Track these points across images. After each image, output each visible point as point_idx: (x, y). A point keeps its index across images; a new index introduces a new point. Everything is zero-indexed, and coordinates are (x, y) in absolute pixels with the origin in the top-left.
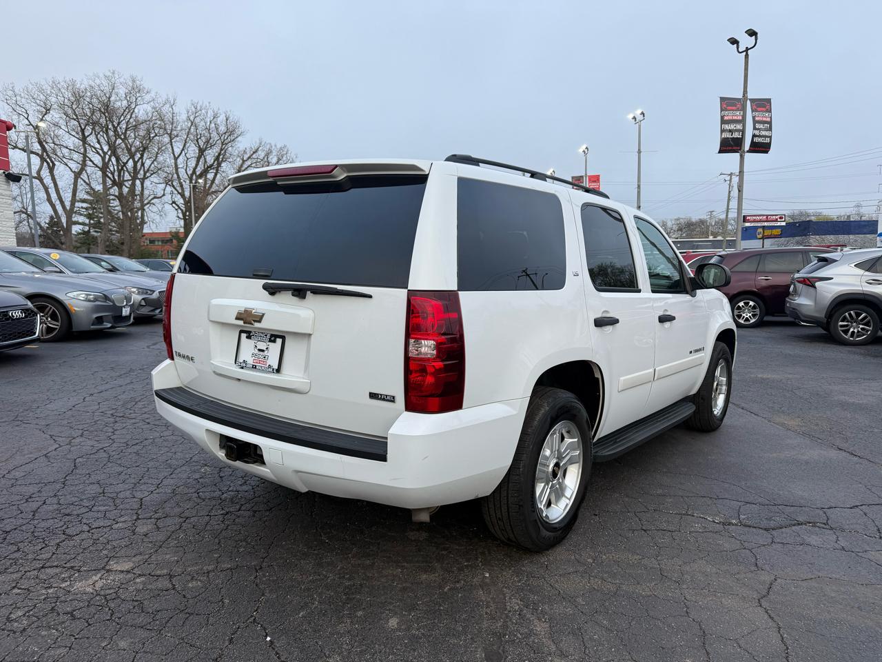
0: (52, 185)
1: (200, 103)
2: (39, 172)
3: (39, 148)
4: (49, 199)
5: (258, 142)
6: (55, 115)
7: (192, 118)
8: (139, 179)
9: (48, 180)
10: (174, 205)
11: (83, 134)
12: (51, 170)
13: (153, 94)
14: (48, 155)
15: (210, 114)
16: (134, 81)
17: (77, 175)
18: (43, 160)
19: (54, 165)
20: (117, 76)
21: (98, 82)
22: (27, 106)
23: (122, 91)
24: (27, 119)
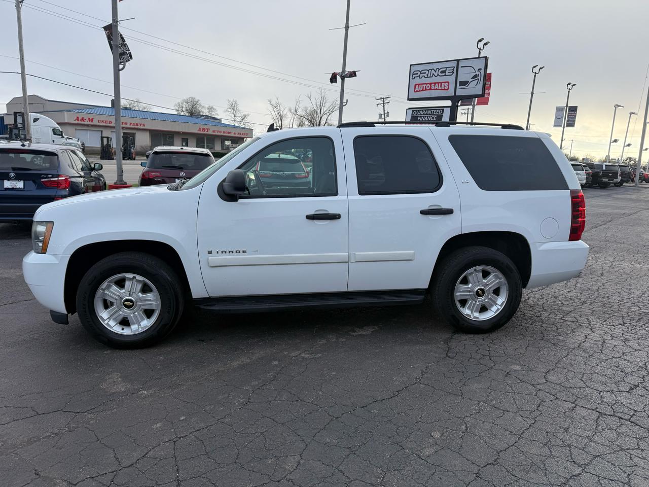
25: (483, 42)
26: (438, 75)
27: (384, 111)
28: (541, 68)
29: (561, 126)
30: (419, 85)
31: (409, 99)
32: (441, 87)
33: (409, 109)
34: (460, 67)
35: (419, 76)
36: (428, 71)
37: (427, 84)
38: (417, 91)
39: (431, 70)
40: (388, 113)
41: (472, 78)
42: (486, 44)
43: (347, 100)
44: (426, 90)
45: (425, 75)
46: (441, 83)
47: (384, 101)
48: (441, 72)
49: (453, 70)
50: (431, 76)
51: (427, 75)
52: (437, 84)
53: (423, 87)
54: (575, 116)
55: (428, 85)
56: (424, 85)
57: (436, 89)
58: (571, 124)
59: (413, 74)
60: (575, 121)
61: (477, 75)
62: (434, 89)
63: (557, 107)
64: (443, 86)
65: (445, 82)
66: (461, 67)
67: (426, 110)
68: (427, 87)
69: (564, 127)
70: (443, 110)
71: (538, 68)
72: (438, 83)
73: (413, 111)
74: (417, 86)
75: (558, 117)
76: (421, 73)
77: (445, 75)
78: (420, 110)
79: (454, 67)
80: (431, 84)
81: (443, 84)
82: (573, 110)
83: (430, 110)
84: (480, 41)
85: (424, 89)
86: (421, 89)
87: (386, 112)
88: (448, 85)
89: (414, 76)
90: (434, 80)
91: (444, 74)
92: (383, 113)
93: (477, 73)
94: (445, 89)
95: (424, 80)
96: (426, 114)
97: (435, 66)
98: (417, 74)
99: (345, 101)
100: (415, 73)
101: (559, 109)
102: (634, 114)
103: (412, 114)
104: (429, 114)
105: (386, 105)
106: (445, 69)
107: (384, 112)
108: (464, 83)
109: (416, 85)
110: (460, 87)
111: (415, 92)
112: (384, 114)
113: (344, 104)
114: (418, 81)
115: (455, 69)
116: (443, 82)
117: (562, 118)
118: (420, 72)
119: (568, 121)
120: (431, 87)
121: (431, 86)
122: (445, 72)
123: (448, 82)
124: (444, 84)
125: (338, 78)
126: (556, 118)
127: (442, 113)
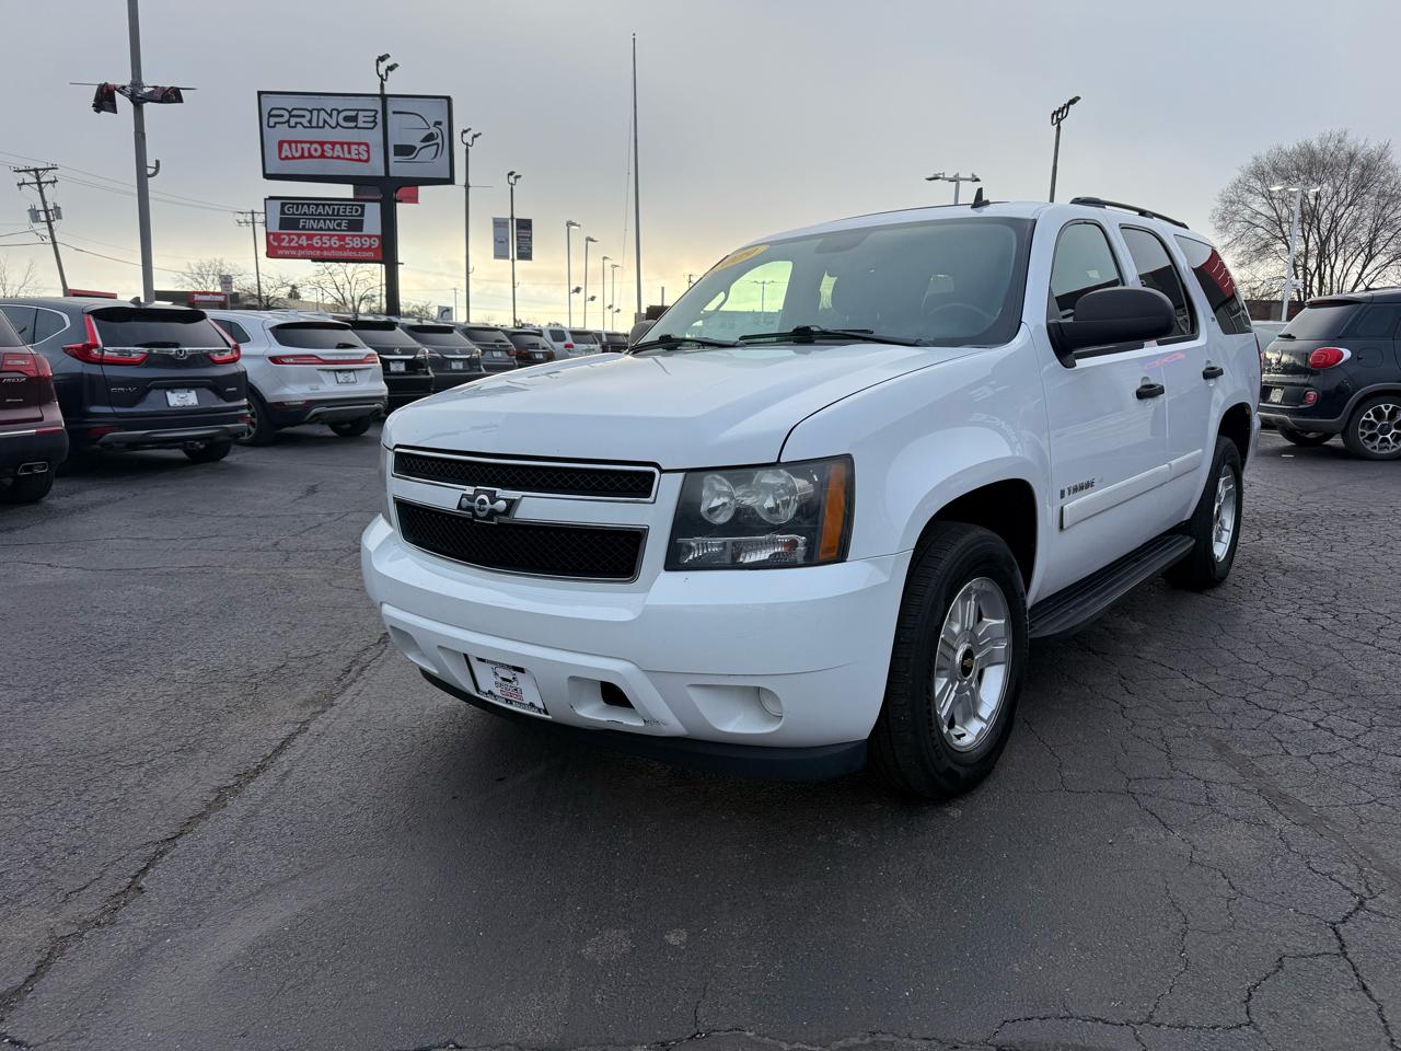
25: (389, 62)
26: (338, 124)
27: (44, 203)
28: (475, 136)
29: (507, 257)
30: (290, 142)
31: (267, 176)
32: (349, 153)
33: (271, 198)
34: (390, 112)
35: (288, 121)
36: (311, 112)
37: (311, 143)
38: (287, 158)
39: (319, 110)
40: (57, 208)
41: (423, 141)
42: (391, 68)
43: (157, 162)
44: (311, 156)
45: (305, 121)
46: (349, 144)
47: (38, 178)
48: (347, 119)
49: (375, 116)
50: (321, 125)
51: (310, 122)
52: (338, 147)
53: (303, 149)
54: (530, 238)
55: (315, 146)
56: (306, 146)
57: (338, 157)
58: (525, 254)
59: (270, 116)
60: (531, 249)
61: (432, 134)
62: (332, 157)
63: (494, 219)
64: (354, 152)
65: (359, 144)
66: (394, 113)
67: (317, 205)
68: (312, 150)
69: (513, 260)
70: (363, 207)
71: (470, 134)
72: (342, 144)
73: (283, 205)
74: (286, 146)
75: (499, 239)
76: (291, 116)
77: (356, 127)
78: (303, 205)
79: (377, 112)
80: (322, 144)
81: (353, 147)
82: (525, 225)
83: (329, 205)
84: (382, 59)
85: (306, 154)
86: (297, 155)
87: (50, 206)
88: (368, 152)
89: (272, 120)
90: (327, 134)
91: (353, 124)
92: (40, 207)
93: (434, 130)
94: (360, 160)
95: (299, 133)
96: (320, 214)
97: (329, 104)
98: (282, 116)
99: (151, 162)
100: (274, 112)
101: (499, 224)
102: (592, 240)
103: (283, 212)
104: (328, 214)
105: (47, 189)
106: (354, 113)
107: (45, 206)
108: (405, 150)
109: (281, 143)
110: (398, 158)
111: (282, 159)
112: (46, 211)
113: (150, 171)
114: (283, 132)
115: (380, 116)
116: (355, 144)
117: (508, 241)
118: (290, 112)
119: (518, 248)
120: (323, 151)
121: (322, 149)
122: (354, 119)
123: (367, 145)
124: (356, 147)
125: (122, 101)
126: (495, 240)
127: (362, 215)
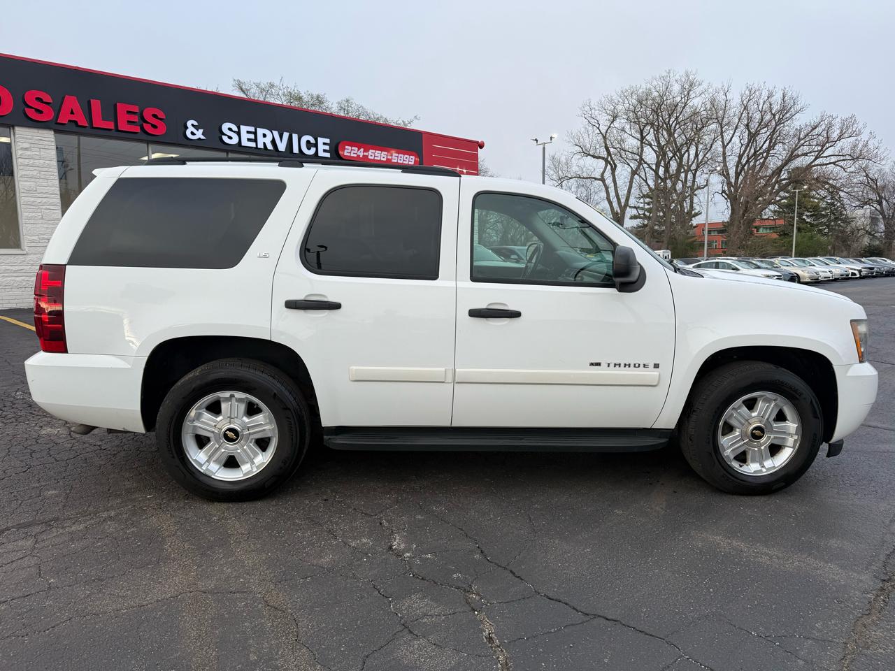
0: (613, 184)
1: (756, 86)
2: (602, 175)
3: (606, 153)
4: (608, 198)
5: (819, 116)
6: (621, 122)
7: (745, 102)
8: (691, 171)
9: (609, 181)
10: (724, 194)
11: (642, 135)
12: (613, 169)
13: (705, 85)
14: (612, 158)
15: (765, 94)
16: (687, 76)
17: (634, 173)
18: (607, 162)
19: (616, 166)
20: (672, 75)
21: (655, 83)
22: (598, 118)
23: (676, 88)
24: (598, 128)
